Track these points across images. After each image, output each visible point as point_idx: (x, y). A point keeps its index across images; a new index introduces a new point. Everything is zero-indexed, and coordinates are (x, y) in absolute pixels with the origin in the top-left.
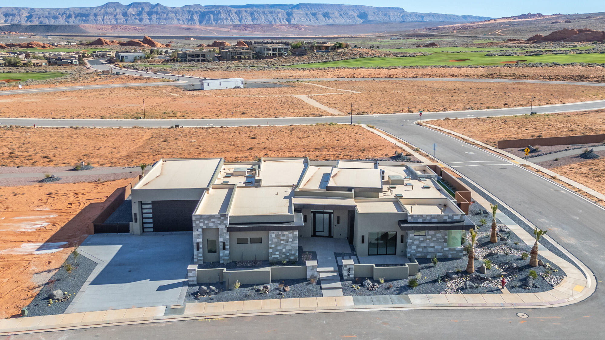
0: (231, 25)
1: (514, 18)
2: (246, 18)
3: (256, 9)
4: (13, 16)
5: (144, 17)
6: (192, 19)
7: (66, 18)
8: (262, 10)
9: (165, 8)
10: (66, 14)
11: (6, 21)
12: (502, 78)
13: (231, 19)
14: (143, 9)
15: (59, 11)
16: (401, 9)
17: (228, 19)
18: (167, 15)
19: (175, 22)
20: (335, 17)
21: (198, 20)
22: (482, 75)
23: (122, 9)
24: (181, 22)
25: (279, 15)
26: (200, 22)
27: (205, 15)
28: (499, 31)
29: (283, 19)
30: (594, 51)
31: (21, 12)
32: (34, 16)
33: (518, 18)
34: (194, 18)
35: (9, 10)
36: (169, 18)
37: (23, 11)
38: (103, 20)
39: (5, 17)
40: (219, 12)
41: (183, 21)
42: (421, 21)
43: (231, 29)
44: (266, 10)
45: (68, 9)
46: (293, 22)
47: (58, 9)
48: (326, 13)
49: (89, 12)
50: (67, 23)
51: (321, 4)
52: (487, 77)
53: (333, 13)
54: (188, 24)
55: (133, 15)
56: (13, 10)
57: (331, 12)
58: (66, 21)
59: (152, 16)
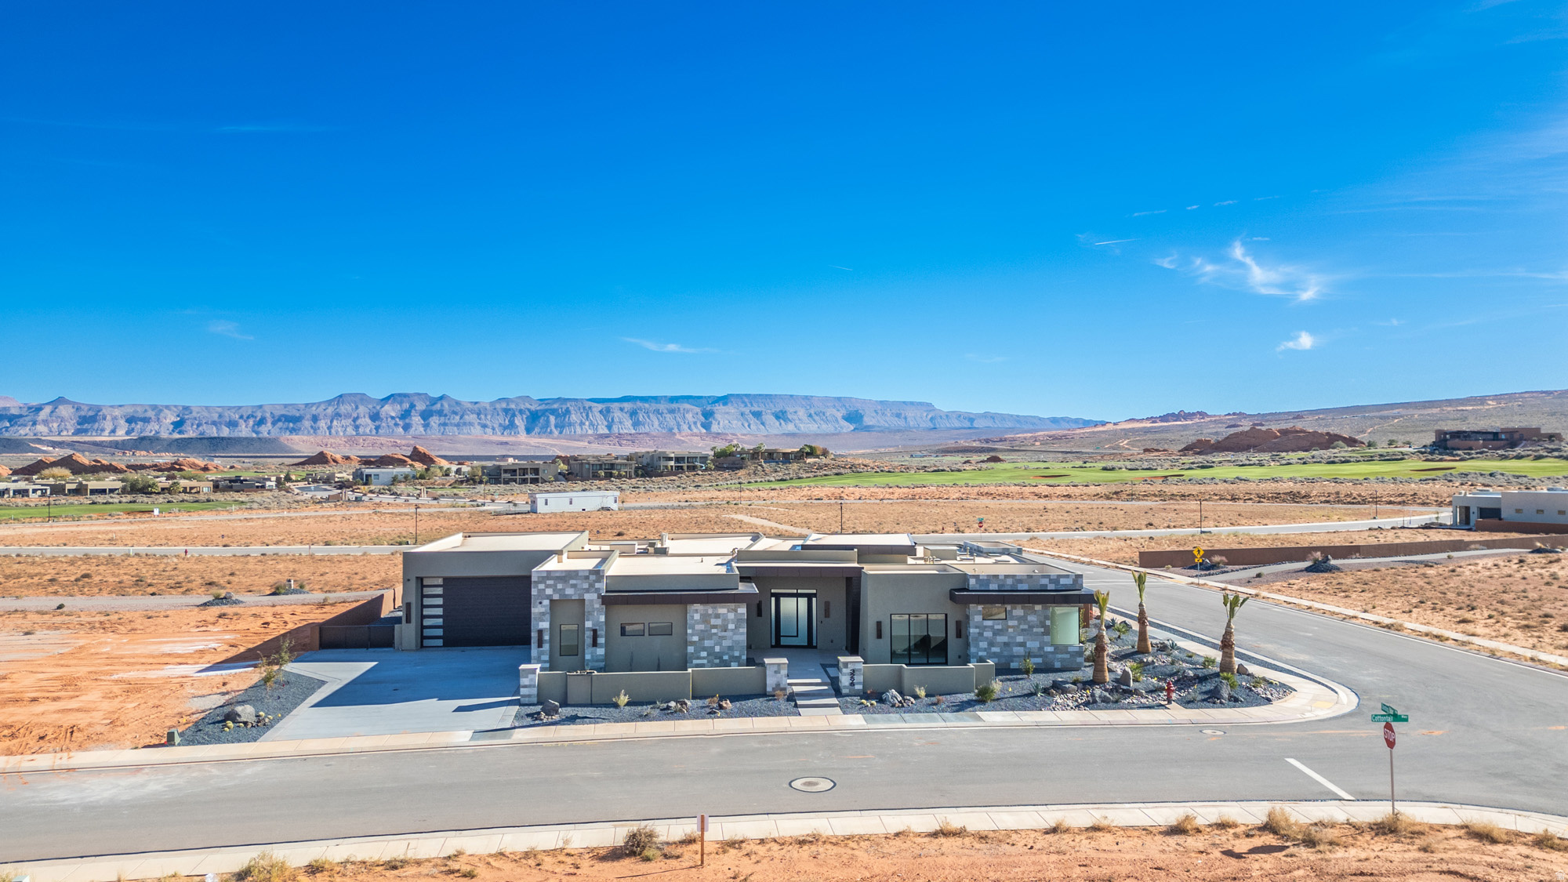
0: (591, 435)
1: (1153, 420)
2: (620, 422)
3: (641, 404)
4: (145, 422)
5: (413, 422)
6: (512, 425)
7: (253, 426)
8: (654, 406)
9: (458, 403)
10: (256, 417)
11: (128, 433)
12: (1138, 499)
13: (592, 424)
14: (412, 406)
15: (241, 411)
16: (930, 405)
17: (584, 424)
18: (461, 418)
19: (477, 431)
20: (799, 420)
21: (523, 427)
22: (1098, 494)
23: (370, 406)
24: (489, 431)
25: (687, 415)
26: (529, 431)
27: (540, 417)
28: (1125, 442)
29: (695, 423)
30: (1314, 460)
31: (162, 415)
32: (188, 422)
33: (1162, 421)
34: (516, 422)
35: (139, 409)
36: (465, 424)
37: (166, 411)
38: (329, 428)
39: (127, 424)
40: (568, 411)
41: (493, 429)
42: (970, 428)
43: (589, 443)
44: (662, 407)
45: (260, 407)
46: (715, 428)
47: (240, 408)
48: (781, 411)
49: (302, 412)
50: (254, 435)
51: (771, 395)
52: (1108, 498)
53: (795, 412)
54: (503, 434)
55: (393, 418)
56: (146, 411)
57: (792, 410)
58: (253, 431)
59: (430, 419)
